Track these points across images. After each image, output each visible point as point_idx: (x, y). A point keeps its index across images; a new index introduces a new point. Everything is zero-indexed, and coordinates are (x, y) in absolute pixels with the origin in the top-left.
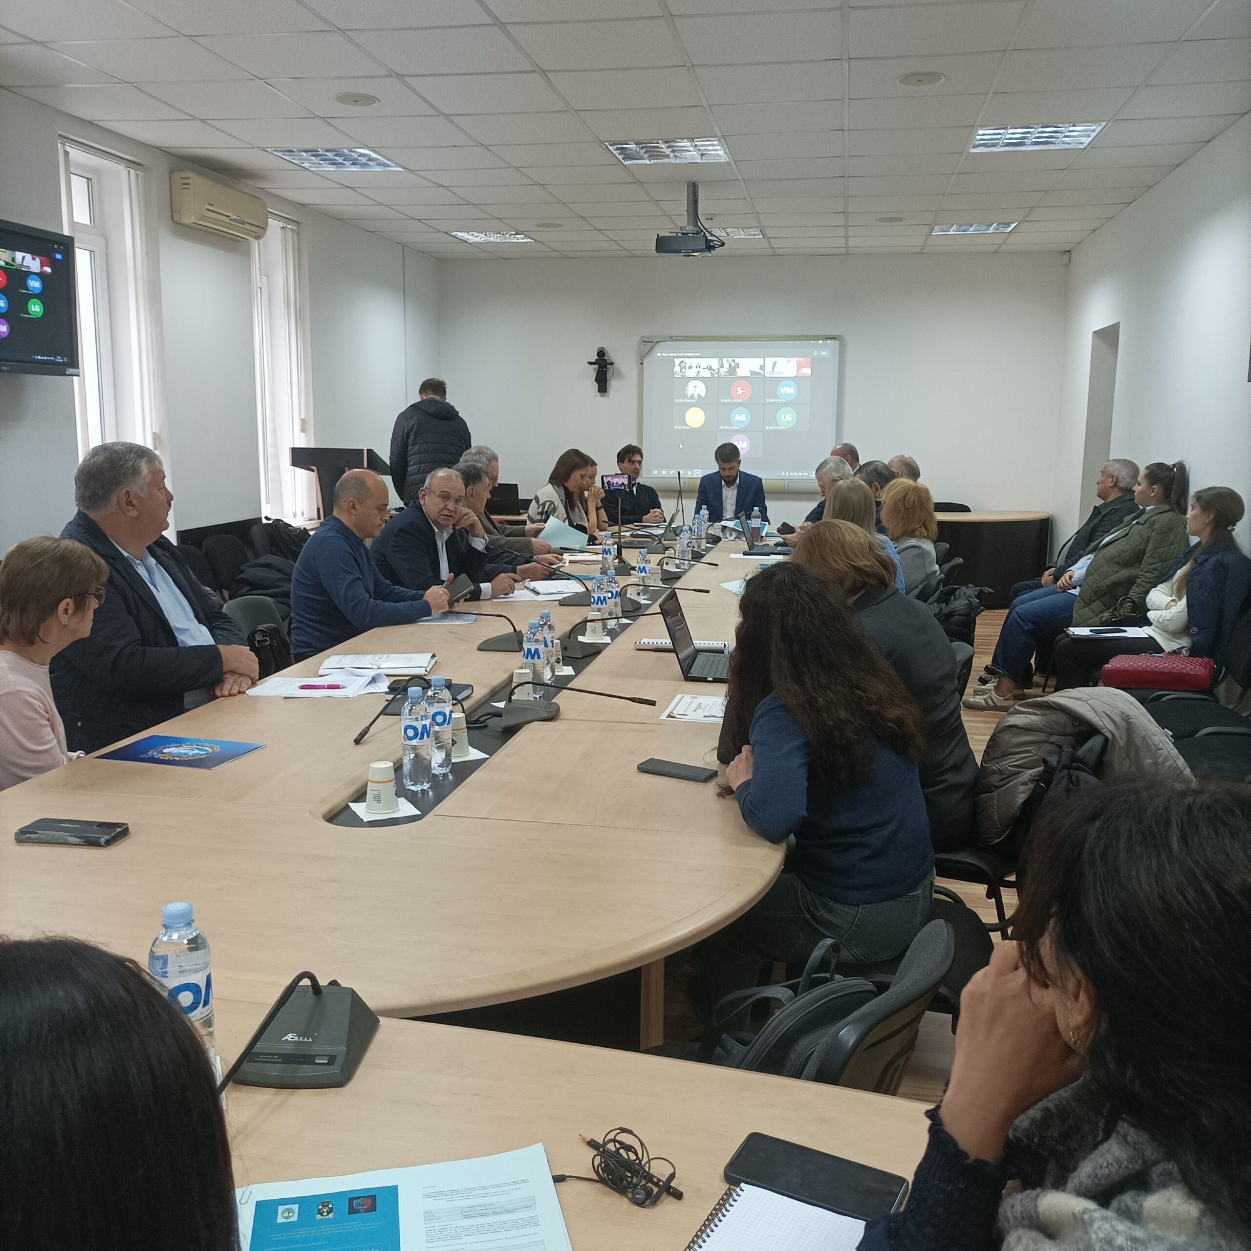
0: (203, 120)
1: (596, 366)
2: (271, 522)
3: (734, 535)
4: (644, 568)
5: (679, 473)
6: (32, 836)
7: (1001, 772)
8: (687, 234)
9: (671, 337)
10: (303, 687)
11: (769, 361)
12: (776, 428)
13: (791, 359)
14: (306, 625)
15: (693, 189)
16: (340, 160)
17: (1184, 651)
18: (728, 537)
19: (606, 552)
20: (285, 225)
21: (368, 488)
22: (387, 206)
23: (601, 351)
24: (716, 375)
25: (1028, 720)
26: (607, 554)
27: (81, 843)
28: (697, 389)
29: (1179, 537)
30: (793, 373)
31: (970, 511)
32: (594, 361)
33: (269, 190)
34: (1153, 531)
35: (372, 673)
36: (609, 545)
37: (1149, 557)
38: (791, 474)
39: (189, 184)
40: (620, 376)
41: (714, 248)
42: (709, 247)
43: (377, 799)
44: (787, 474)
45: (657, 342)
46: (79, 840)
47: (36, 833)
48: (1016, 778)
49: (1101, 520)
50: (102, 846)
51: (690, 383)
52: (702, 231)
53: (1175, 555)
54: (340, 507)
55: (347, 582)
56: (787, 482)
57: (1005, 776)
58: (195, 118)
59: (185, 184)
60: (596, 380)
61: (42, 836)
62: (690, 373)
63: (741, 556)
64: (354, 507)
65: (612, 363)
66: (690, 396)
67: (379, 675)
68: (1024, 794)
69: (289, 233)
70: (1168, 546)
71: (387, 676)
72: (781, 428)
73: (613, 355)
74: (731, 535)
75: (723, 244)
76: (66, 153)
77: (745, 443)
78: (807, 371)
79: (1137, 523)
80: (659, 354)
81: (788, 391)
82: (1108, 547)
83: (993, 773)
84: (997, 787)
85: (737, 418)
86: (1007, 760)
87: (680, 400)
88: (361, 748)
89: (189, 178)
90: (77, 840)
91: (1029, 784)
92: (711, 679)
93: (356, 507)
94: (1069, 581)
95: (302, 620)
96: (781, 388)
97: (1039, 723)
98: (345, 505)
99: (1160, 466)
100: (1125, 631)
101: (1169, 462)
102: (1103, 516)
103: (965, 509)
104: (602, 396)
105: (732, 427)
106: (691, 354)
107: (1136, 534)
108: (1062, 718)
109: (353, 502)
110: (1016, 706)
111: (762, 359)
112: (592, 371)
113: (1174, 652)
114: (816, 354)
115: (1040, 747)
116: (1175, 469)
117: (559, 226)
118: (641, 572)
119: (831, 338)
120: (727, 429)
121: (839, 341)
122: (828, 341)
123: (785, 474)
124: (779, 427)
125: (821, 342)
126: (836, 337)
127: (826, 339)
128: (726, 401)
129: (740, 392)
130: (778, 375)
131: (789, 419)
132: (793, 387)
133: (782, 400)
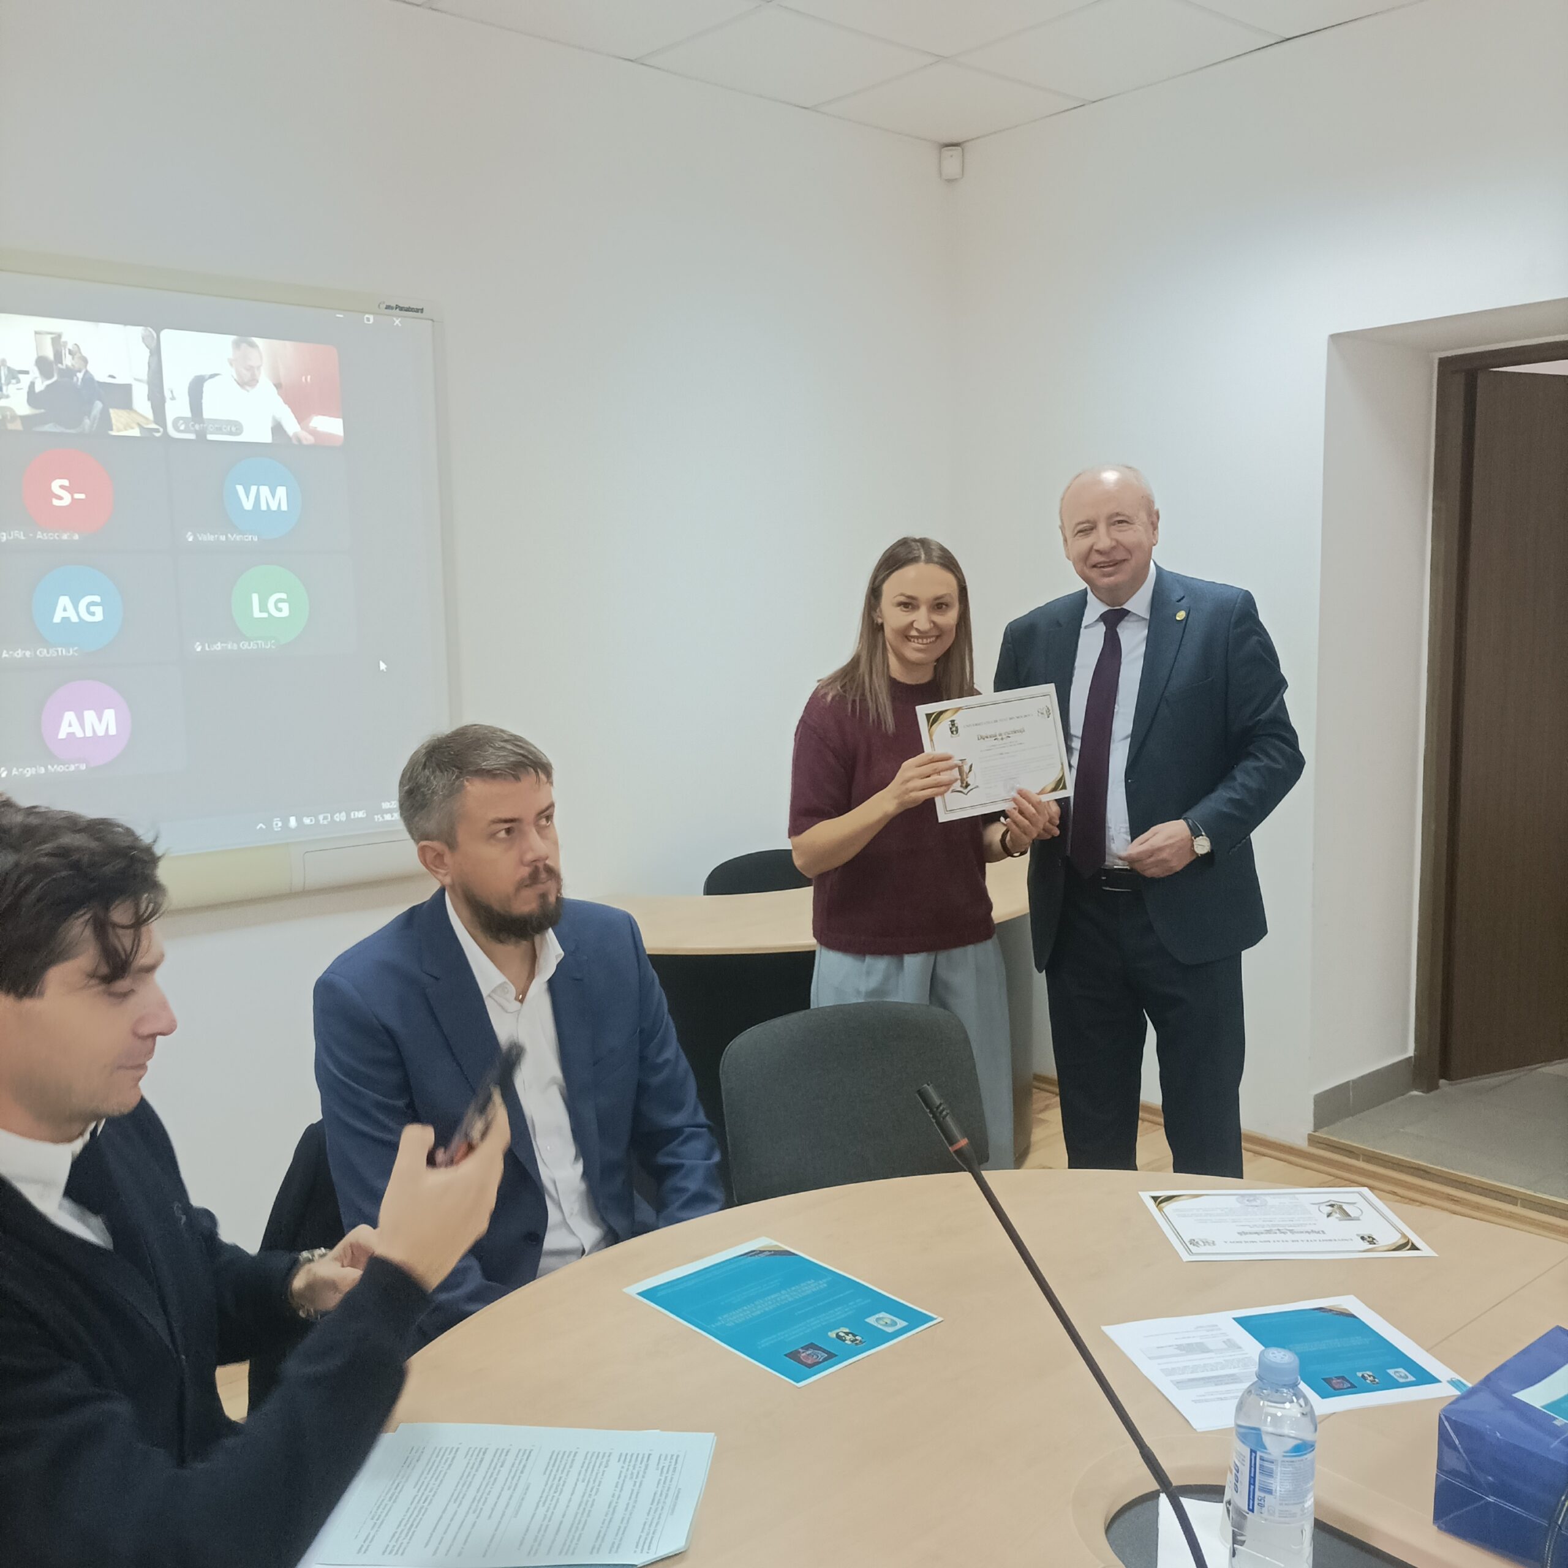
12: (232, 646)
38: (307, 821)
44: (293, 822)
56: (293, 853)
72: (253, 646)
77: (110, 715)
78: (334, 426)
81: (266, 501)
96: (240, 489)
105: (42, 652)
119: (401, 309)
120: (19, 654)
121: (430, 322)
122: (395, 319)
123: (286, 822)
124: (247, 643)
125: (371, 317)
126: (421, 308)
127: (386, 308)
128: (4, 537)
129: (67, 500)
130: (219, 431)
131: (280, 610)
132: (284, 488)
133: (249, 538)
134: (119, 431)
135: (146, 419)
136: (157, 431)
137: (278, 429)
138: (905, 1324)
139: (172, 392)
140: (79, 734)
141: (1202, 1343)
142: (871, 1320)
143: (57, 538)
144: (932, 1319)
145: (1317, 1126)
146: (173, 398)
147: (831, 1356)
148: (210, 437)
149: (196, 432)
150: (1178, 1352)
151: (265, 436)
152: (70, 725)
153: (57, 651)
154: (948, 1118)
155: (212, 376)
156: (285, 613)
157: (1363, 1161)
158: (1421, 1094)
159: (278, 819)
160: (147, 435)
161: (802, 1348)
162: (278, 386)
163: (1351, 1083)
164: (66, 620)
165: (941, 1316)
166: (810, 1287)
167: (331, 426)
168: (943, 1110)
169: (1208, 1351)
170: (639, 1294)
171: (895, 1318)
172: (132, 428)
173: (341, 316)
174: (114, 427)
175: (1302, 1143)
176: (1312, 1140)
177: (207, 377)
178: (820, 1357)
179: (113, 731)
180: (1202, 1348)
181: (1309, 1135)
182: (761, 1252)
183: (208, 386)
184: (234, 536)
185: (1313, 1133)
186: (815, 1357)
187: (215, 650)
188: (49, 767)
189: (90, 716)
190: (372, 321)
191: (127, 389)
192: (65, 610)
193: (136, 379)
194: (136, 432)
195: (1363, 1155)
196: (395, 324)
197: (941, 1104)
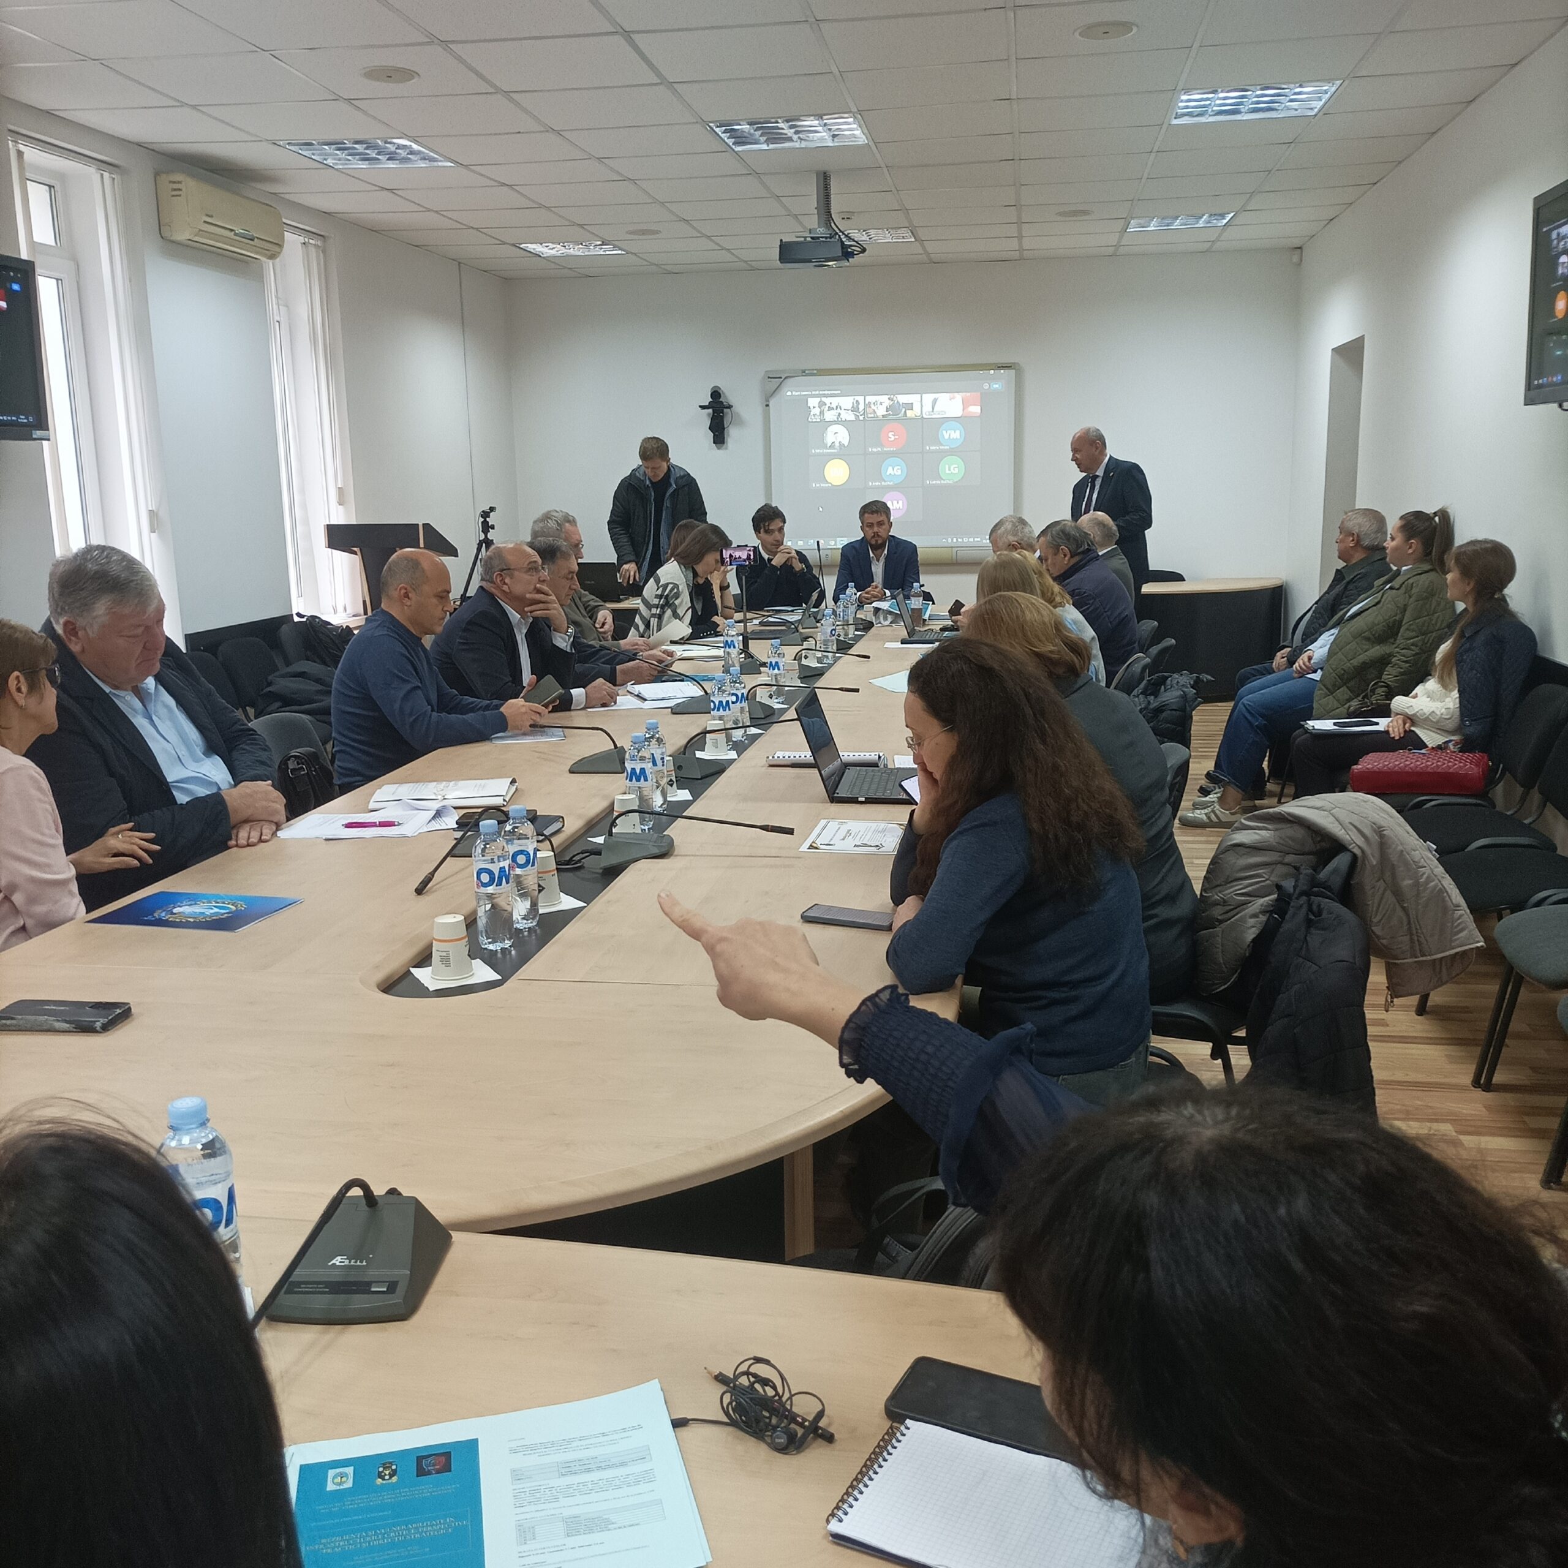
0: (194, 107)
1: (710, 411)
2: (304, 620)
3: (890, 618)
4: (777, 663)
5: (818, 542)
6: (8, 1022)
7: (1225, 902)
8: (818, 238)
9: (804, 371)
10: (349, 826)
11: (928, 398)
12: (939, 482)
13: (956, 394)
14: (353, 747)
15: (825, 180)
16: (373, 154)
17: (1451, 745)
18: (882, 622)
19: (727, 644)
20: (306, 240)
21: (423, 571)
22: (437, 212)
23: (715, 392)
24: (861, 418)
25: (1257, 837)
26: (730, 647)
27: (72, 1029)
28: (837, 435)
29: (1443, 604)
30: (958, 413)
31: (1184, 580)
32: (707, 404)
33: (282, 196)
34: (1410, 597)
35: (436, 806)
36: (733, 636)
37: (1407, 629)
38: (959, 540)
39: (180, 190)
40: (741, 423)
41: (852, 255)
42: (847, 254)
43: (446, 960)
44: (955, 540)
45: (786, 378)
46: (68, 1025)
47: (12, 1019)
48: (1244, 909)
49: (1346, 588)
50: (97, 1032)
51: (829, 429)
52: (837, 233)
53: (1438, 624)
54: (389, 597)
55: (401, 694)
56: (955, 550)
57: (1232, 907)
58: (183, 104)
59: (175, 190)
60: (710, 428)
61: (21, 1022)
62: (830, 416)
63: (898, 645)
64: (406, 595)
65: (730, 407)
66: (829, 445)
67: (444, 807)
68: (1254, 929)
69: (312, 250)
70: (1428, 615)
71: (455, 808)
72: (945, 482)
73: (730, 396)
74: (885, 619)
75: (864, 250)
76: (20, 154)
78: (976, 410)
79: (1390, 588)
80: (789, 393)
81: (953, 435)
82: (1355, 620)
83: (1216, 904)
84: (1221, 922)
85: (890, 471)
86: (1232, 887)
87: (818, 451)
88: (424, 899)
89: (180, 182)
90: (66, 1026)
91: (1261, 916)
92: (863, 799)
93: (410, 595)
94: (1307, 664)
95: (347, 741)
96: (944, 432)
97: (1271, 840)
98: (395, 594)
99: (1418, 515)
100: (1377, 724)
101: (1430, 510)
102: (1348, 583)
103: (1177, 577)
104: (719, 449)
106: (829, 392)
107: (1390, 601)
108: (1299, 833)
109: (406, 589)
110: (1243, 821)
111: (919, 395)
112: (705, 417)
113: (1439, 747)
114: (986, 388)
115: (1273, 870)
116: (1437, 519)
117: (657, 232)
118: (774, 669)
119: (1002, 367)
120: (877, 484)
121: (1014, 370)
122: (1000, 370)
123: (952, 540)
126: (1011, 366)
127: (998, 367)
128: (875, 450)
129: (893, 438)
131: (955, 470)
132: (959, 430)
133: (946, 447)
134: (909, 414)
135: (918, 412)
136: (920, 414)
146: (926, 408)
149: (932, 415)
160: (917, 416)
164: (890, 474)
172: (913, 413)
173: (981, 372)
177: (937, 403)
179: (902, 507)
184: (942, 447)
187: (936, 483)
189: (895, 502)
190: (992, 373)
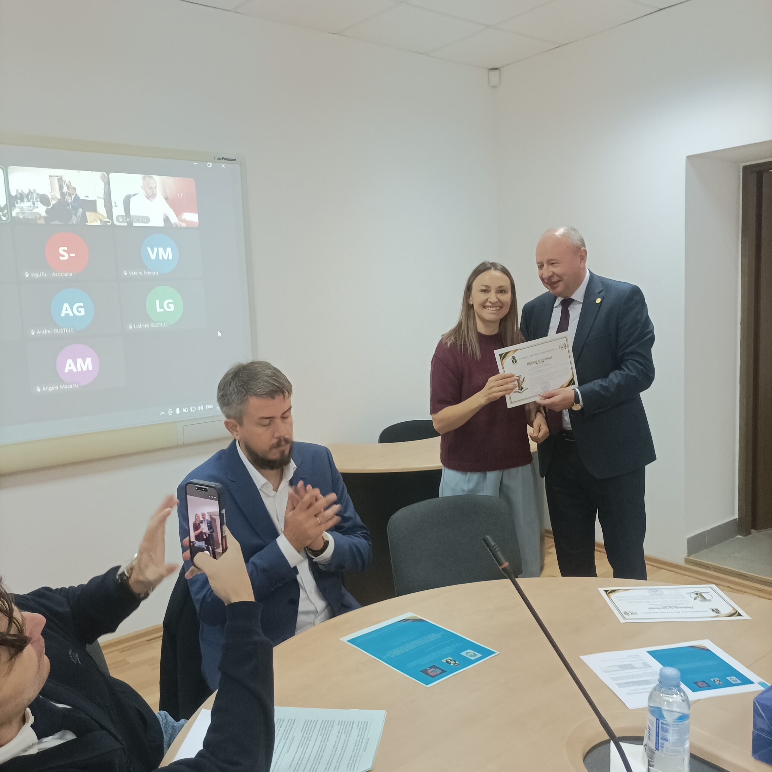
12: (146, 326)
38: (185, 410)
44: (178, 411)
56: (180, 426)
72: (157, 325)
81: (162, 255)
96: (149, 249)
105: (56, 331)
119: (225, 159)
120: (45, 332)
121: (239, 165)
122: (222, 164)
123: (174, 411)
124: (154, 324)
125: (211, 164)
126: (235, 159)
127: (218, 159)
128: (36, 275)
129: (66, 257)
130: (138, 221)
131: (170, 308)
132: (170, 248)
133: (154, 273)
134: (91, 223)
135: (103, 216)
136: (109, 222)
137: (167, 220)
138: (480, 655)
139: (115, 203)
140: (75, 370)
141: (631, 664)
142: (463, 654)
143: (62, 275)
144: (494, 653)
145: (689, 554)
146: (116, 206)
147: (443, 671)
148: (134, 224)
149: (127, 222)
150: (619, 669)
151: (160, 223)
152: (70, 366)
153: (63, 330)
154: (498, 552)
155: (135, 195)
156: (172, 309)
157: (713, 571)
158: (742, 537)
159: (171, 410)
160: (104, 225)
161: (429, 668)
162: (166, 199)
163: (706, 532)
164: (67, 315)
165: (498, 651)
166: (433, 637)
167: (192, 217)
168: (495, 549)
169: (635, 668)
170: (348, 641)
171: (475, 652)
172: (97, 221)
173: (196, 164)
174: (88, 221)
175: (682, 563)
176: (687, 561)
177: (132, 195)
178: (438, 672)
179: (90, 368)
180: (631, 667)
181: (685, 558)
182: (408, 620)
183: (132, 200)
184: (147, 272)
185: (687, 557)
186: (435, 672)
187: (139, 328)
188: (61, 386)
189: (79, 361)
190: (211, 165)
191: (94, 202)
192: (66, 310)
193: (98, 197)
194: (98, 223)
195: (713, 568)
196: (222, 167)
197: (494, 545)
